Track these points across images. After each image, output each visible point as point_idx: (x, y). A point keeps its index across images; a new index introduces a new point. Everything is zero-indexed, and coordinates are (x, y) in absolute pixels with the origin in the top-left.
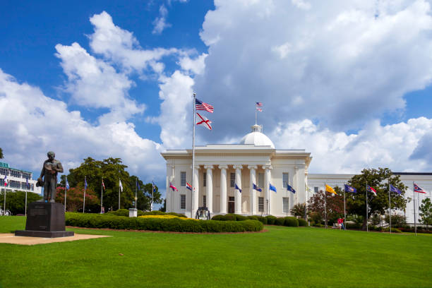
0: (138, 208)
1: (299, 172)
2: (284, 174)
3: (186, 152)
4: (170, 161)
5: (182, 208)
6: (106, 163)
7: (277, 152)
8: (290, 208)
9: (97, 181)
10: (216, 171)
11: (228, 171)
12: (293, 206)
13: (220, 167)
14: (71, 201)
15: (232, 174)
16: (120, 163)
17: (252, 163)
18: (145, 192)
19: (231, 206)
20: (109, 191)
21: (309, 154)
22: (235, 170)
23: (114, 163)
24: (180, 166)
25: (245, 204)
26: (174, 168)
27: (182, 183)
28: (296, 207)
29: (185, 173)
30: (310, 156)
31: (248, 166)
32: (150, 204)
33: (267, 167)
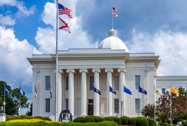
0: (7, 113)
1: (150, 75)
2: (136, 76)
3: (50, 57)
4: (36, 66)
5: (47, 111)
7: (131, 55)
8: (141, 108)
11: (87, 74)
12: (144, 106)
13: (80, 71)
15: (91, 77)
17: (109, 66)
18: (13, 96)
19: (91, 109)
22: (93, 74)
24: (45, 71)
25: (102, 106)
26: (39, 72)
27: (47, 87)
28: (146, 107)
29: (49, 77)
30: (159, 59)
31: (105, 69)
32: (18, 109)
33: (122, 70)
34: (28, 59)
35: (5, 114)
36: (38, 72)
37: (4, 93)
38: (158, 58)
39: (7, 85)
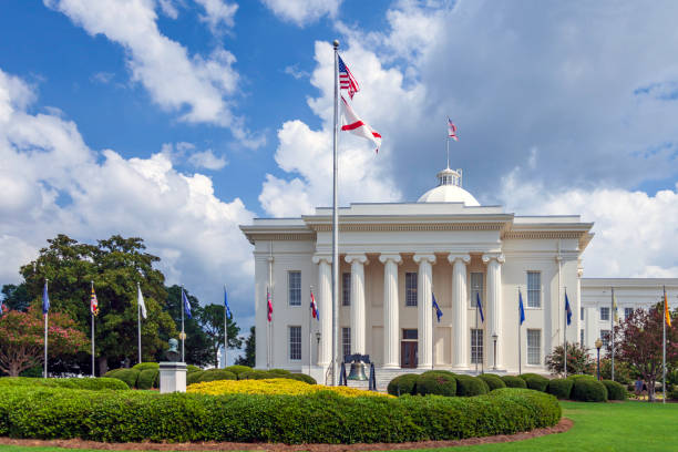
0: (189, 360)
1: (565, 269)
2: (529, 273)
3: (302, 223)
4: (263, 246)
5: (293, 357)
6: (107, 249)
7: (516, 221)
8: (543, 355)
9: (82, 292)
10: (374, 267)
11: (400, 268)
12: (553, 349)
13: (382, 259)
14: (13, 344)
15: (408, 275)
16: (141, 251)
17: (458, 247)
18: (204, 322)
19: (409, 355)
20: (114, 320)
21: (589, 226)
22: (417, 266)
23: (126, 249)
24: (287, 257)
25: (440, 345)
26: (273, 262)
27: (292, 297)
28: (560, 351)
29: (299, 274)
30: (591, 231)
31: (449, 254)
32: (216, 351)
33: (493, 256)
34: (243, 229)
35: (183, 364)
36: (269, 262)
37: (180, 315)
38: (590, 228)
39: (190, 294)
